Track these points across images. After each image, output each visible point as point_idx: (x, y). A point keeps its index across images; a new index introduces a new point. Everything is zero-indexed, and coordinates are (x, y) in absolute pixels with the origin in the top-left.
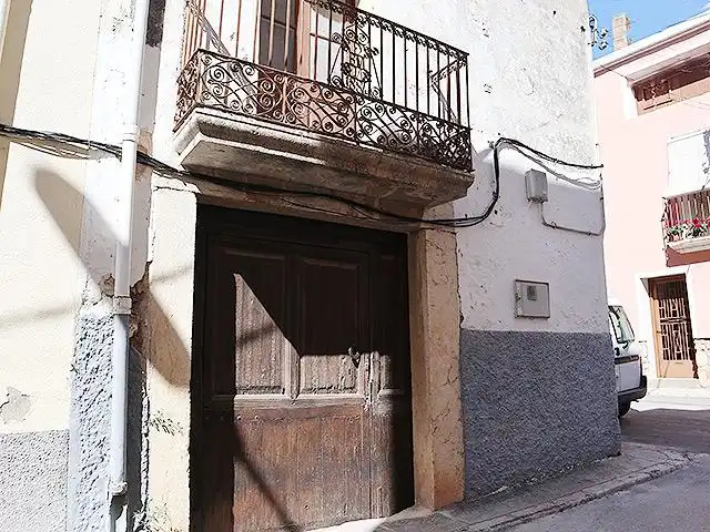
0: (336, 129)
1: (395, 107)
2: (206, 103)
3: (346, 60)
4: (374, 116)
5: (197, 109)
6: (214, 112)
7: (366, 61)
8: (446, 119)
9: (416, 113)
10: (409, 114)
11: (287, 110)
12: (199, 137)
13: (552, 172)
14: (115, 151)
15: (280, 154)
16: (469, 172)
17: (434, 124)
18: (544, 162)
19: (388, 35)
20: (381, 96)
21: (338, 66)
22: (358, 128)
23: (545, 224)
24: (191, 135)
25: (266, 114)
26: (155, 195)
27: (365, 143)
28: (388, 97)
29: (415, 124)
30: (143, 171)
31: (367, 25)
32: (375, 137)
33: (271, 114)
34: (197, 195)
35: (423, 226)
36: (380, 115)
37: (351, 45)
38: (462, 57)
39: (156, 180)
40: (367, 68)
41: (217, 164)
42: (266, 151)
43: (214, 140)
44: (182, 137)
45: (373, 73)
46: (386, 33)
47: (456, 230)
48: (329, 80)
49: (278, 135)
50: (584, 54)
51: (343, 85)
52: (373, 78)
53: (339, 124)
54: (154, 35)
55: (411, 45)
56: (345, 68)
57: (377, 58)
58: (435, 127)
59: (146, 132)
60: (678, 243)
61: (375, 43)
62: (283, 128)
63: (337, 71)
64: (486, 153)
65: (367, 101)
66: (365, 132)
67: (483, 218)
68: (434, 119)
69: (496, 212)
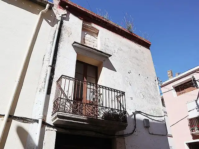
0: (91, 115)
1: (106, 108)
2: (60, 110)
3: (94, 97)
4: (101, 111)
5: (57, 112)
6: (61, 113)
7: (99, 97)
8: (120, 109)
9: (112, 109)
10: (110, 109)
11: (79, 111)
12: (57, 119)
13: (151, 119)
14: (37, 121)
15: (77, 122)
16: (126, 123)
17: (116, 111)
18: (148, 116)
19: (104, 90)
20: (103, 105)
21: (92, 99)
22: (97, 114)
23: (150, 133)
24: (55, 118)
25: (74, 112)
26: (46, 132)
27: (99, 118)
28: (104, 105)
29: (111, 111)
30: (43, 126)
31: (99, 88)
32: (101, 116)
33: (75, 112)
34: (56, 131)
35: (115, 137)
36: (102, 110)
37: (95, 93)
38: (123, 93)
39: (46, 128)
40: (99, 99)
41: (62, 124)
42: (74, 121)
43: (61, 119)
44: (53, 117)
45: (101, 100)
46: (104, 89)
47: (125, 137)
48: (90, 103)
49: (77, 117)
50: (156, 87)
51: (93, 104)
52: (101, 101)
53: (92, 113)
54: (49, 92)
55: (110, 92)
56: (94, 99)
57: (102, 96)
58: (117, 112)
59: (45, 116)
60: (194, 132)
61: (101, 92)
62: (78, 116)
63: (92, 100)
64: (132, 115)
65: (99, 107)
66: (99, 115)
67: (132, 133)
68: (117, 110)
69: (136, 131)
